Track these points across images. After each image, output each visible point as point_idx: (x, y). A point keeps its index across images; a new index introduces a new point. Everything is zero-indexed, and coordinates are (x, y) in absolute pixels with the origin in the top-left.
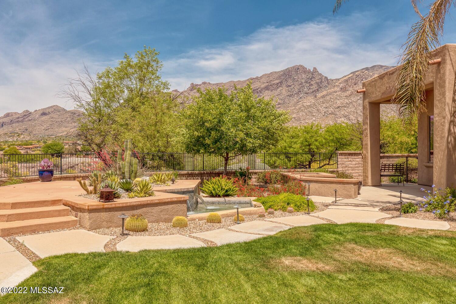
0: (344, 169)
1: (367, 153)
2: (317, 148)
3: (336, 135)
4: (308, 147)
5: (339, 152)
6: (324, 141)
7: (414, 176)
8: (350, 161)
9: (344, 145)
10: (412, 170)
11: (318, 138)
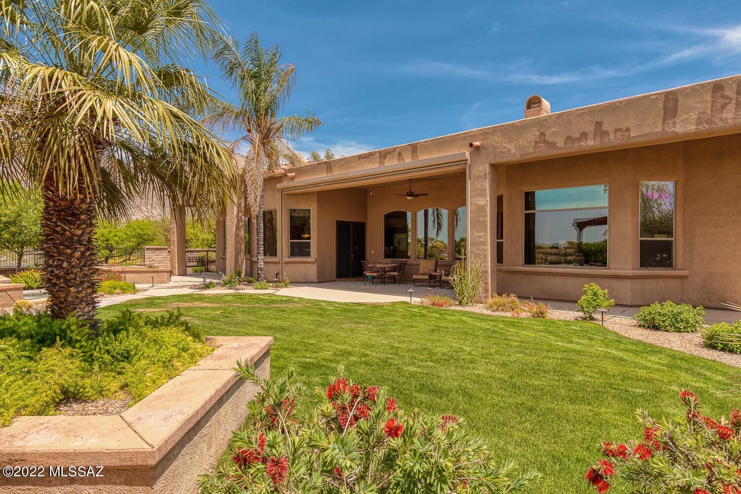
0: (151, 263)
1: (175, 247)
2: (117, 243)
3: (138, 230)
4: (106, 242)
5: (146, 247)
6: (124, 236)
7: (213, 267)
8: (157, 255)
9: (146, 240)
10: (211, 262)
11: (118, 233)
